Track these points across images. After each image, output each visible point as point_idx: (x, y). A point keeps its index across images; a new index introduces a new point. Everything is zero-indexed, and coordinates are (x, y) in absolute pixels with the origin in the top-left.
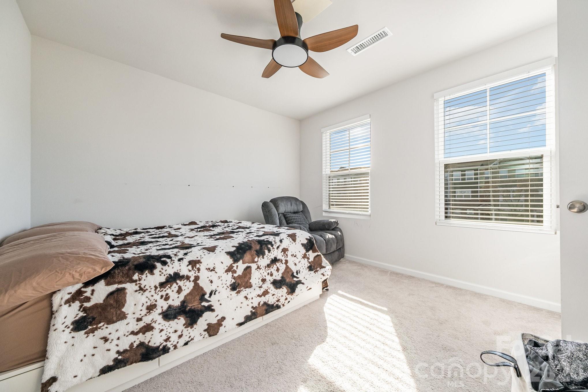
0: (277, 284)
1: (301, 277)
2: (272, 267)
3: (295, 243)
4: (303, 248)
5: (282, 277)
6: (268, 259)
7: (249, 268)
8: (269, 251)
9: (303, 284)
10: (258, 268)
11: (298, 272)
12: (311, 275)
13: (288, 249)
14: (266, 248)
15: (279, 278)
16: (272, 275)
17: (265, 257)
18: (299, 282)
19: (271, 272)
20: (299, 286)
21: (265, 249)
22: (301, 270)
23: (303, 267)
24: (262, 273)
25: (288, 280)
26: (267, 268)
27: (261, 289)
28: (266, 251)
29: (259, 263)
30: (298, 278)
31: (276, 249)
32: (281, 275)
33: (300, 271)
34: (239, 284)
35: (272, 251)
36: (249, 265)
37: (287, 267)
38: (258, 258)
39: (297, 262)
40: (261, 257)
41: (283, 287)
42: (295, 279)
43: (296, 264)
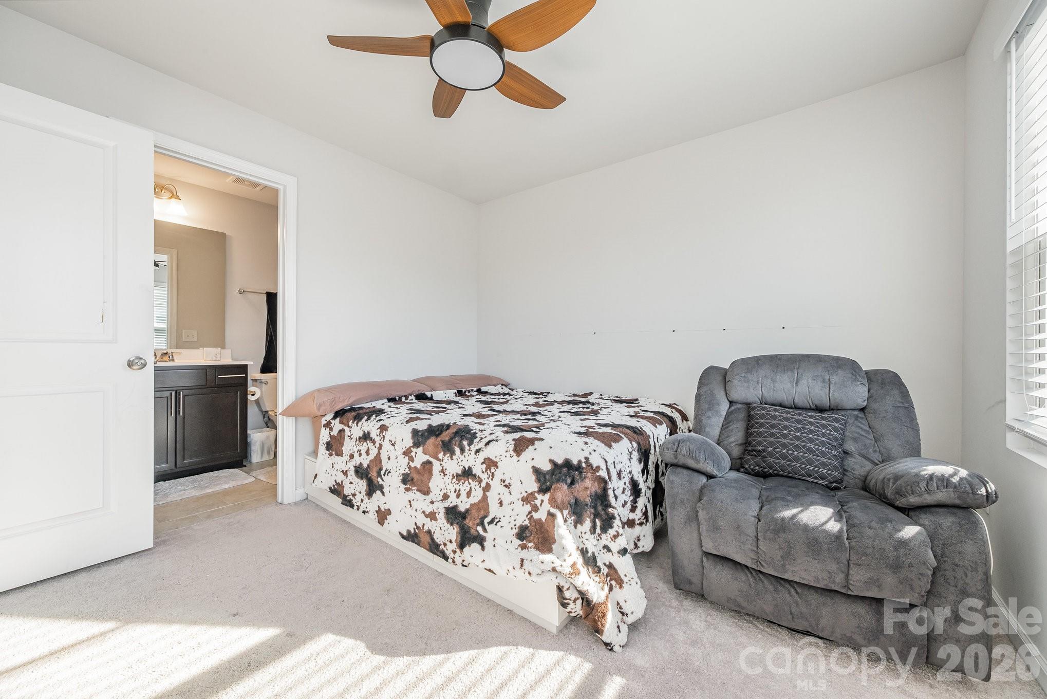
0: (453, 514)
1: (491, 533)
2: (463, 484)
3: (518, 459)
4: (533, 477)
5: (467, 511)
6: (459, 464)
7: (429, 463)
8: (462, 450)
9: (483, 548)
10: (443, 471)
11: (496, 521)
12: (508, 546)
13: (497, 463)
14: (458, 442)
15: (462, 508)
16: (458, 496)
17: (454, 457)
18: (481, 540)
19: (460, 490)
20: (475, 546)
21: (455, 445)
22: (504, 521)
23: (512, 519)
24: (447, 484)
25: (469, 522)
26: (455, 480)
27: (431, 505)
28: (457, 450)
29: (443, 463)
30: (485, 530)
31: (473, 452)
32: (468, 506)
33: (499, 521)
34: (412, 480)
35: (465, 454)
36: (431, 459)
37: (485, 498)
38: (444, 455)
39: (506, 499)
40: (448, 455)
41: (454, 527)
42: (480, 529)
43: (501, 504)
